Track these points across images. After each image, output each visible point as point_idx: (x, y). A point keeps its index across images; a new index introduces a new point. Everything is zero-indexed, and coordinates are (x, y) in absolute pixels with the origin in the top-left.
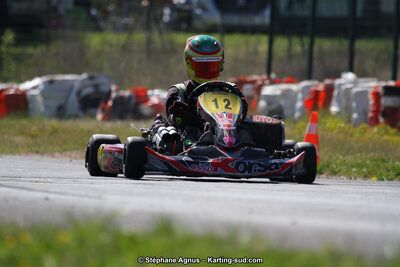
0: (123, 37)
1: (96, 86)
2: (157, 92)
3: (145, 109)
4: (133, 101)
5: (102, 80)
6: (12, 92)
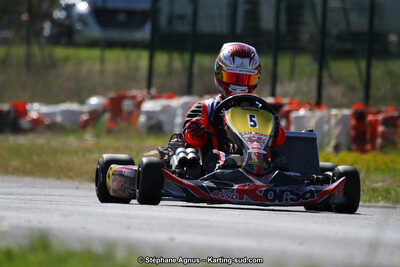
0: (2, 51)
2: (36, 106)
3: (24, 123)
4: (12, 115)
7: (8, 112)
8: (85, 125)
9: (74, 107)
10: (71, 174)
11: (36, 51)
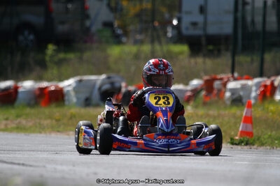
1: (112, 84)
5: (116, 79)
6: (53, 88)
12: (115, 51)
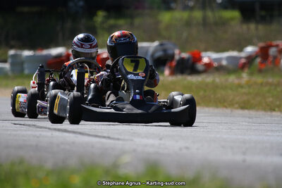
0: (185, 15)
1: (165, 51)
3: (200, 66)
4: (191, 62)
5: (169, 46)
6: (104, 56)
7: (188, 59)
8: (243, 67)
9: (234, 54)
10: (226, 104)
11: (209, 14)
12: (166, 17)
